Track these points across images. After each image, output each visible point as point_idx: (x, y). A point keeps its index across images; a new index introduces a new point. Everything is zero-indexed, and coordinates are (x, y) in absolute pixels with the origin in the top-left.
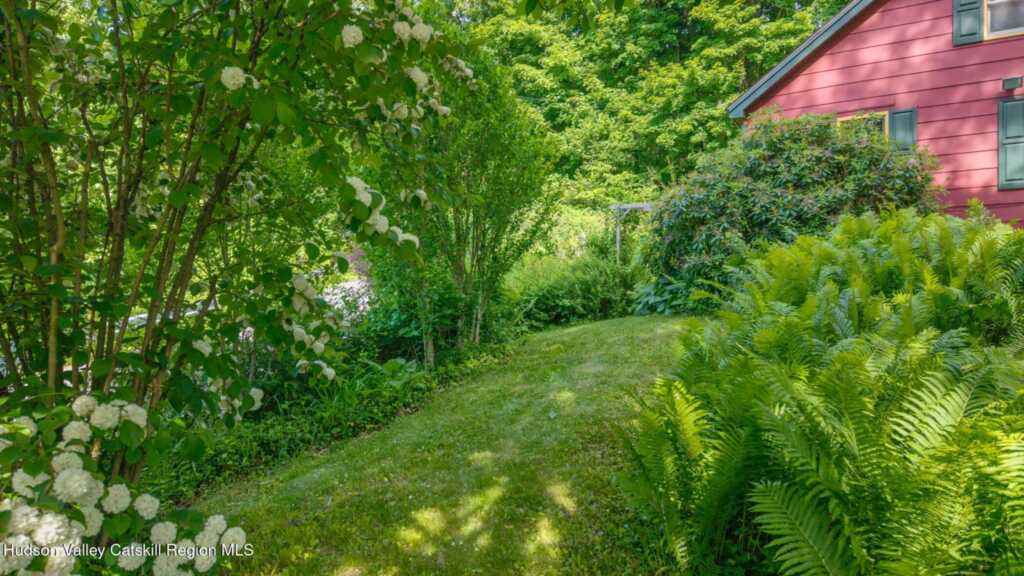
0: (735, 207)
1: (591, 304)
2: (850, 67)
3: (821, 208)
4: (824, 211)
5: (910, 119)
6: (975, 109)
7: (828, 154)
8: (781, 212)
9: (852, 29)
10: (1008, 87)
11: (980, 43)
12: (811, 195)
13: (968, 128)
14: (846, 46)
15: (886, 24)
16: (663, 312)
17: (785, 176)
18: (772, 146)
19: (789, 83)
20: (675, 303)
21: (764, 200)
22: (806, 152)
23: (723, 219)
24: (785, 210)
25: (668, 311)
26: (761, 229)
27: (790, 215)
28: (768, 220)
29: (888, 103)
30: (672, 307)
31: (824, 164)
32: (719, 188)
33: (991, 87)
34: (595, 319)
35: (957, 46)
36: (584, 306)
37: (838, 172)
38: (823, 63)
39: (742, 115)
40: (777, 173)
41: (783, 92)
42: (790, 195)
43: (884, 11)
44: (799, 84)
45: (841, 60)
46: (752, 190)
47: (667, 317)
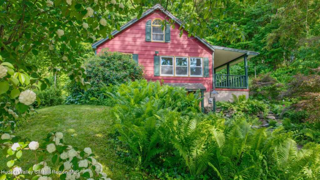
0: (100, 74)
1: (47, 101)
2: (123, 41)
3: (122, 77)
4: (123, 78)
5: (137, 57)
6: (150, 57)
7: (122, 63)
8: (112, 77)
9: (124, 31)
10: (156, 53)
11: (150, 42)
12: (119, 73)
13: (148, 61)
14: (122, 35)
15: (131, 32)
16: (77, 104)
17: (112, 67)
18: (108, 59)
19: (109, 41)
20: (81, 101)
21: (108, 73)
22: (118, 62)
23: (97, 77)
24: (113, 76)
25: (78, 104)
26: (106, 81)
27: (115, 78)
28: (109, 79)
29: (132, 52)
30: (80, 102)
31: (121, 66)
32: (96, 69)
33: (153, 53)
34: (48, 106)
35: (146, 41)
36: (45, 102)
37: (125, 68)
38: (117, 38)
39: (96, 48)
40: (110, 66)
41: (106, 44)
42: (115, 73)
43: (131, 29)
44: (111, 42)
45: (122, 38)
46: (104, 70)
47: (79, 105)
